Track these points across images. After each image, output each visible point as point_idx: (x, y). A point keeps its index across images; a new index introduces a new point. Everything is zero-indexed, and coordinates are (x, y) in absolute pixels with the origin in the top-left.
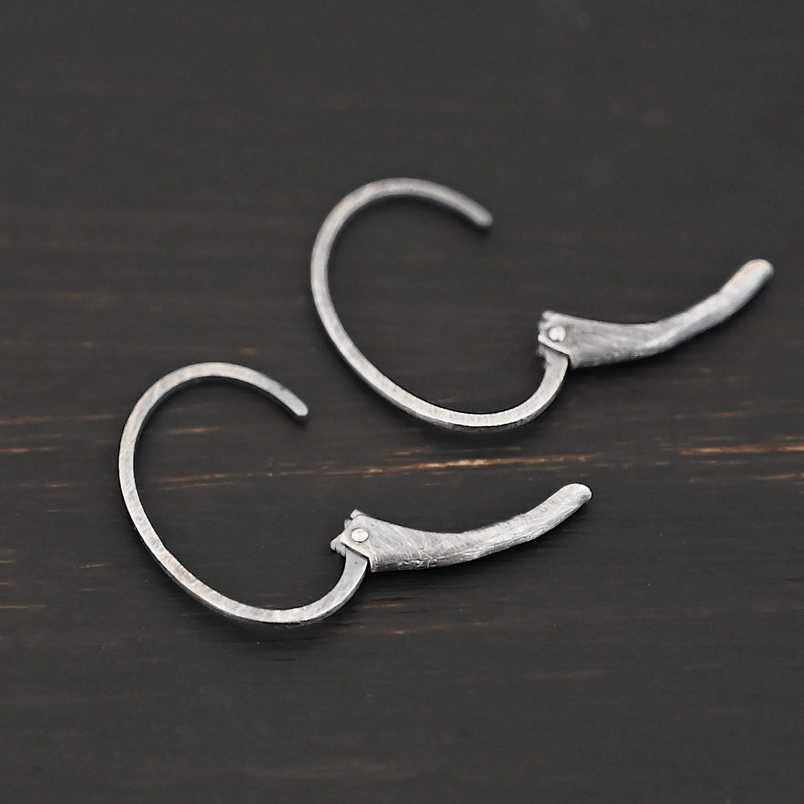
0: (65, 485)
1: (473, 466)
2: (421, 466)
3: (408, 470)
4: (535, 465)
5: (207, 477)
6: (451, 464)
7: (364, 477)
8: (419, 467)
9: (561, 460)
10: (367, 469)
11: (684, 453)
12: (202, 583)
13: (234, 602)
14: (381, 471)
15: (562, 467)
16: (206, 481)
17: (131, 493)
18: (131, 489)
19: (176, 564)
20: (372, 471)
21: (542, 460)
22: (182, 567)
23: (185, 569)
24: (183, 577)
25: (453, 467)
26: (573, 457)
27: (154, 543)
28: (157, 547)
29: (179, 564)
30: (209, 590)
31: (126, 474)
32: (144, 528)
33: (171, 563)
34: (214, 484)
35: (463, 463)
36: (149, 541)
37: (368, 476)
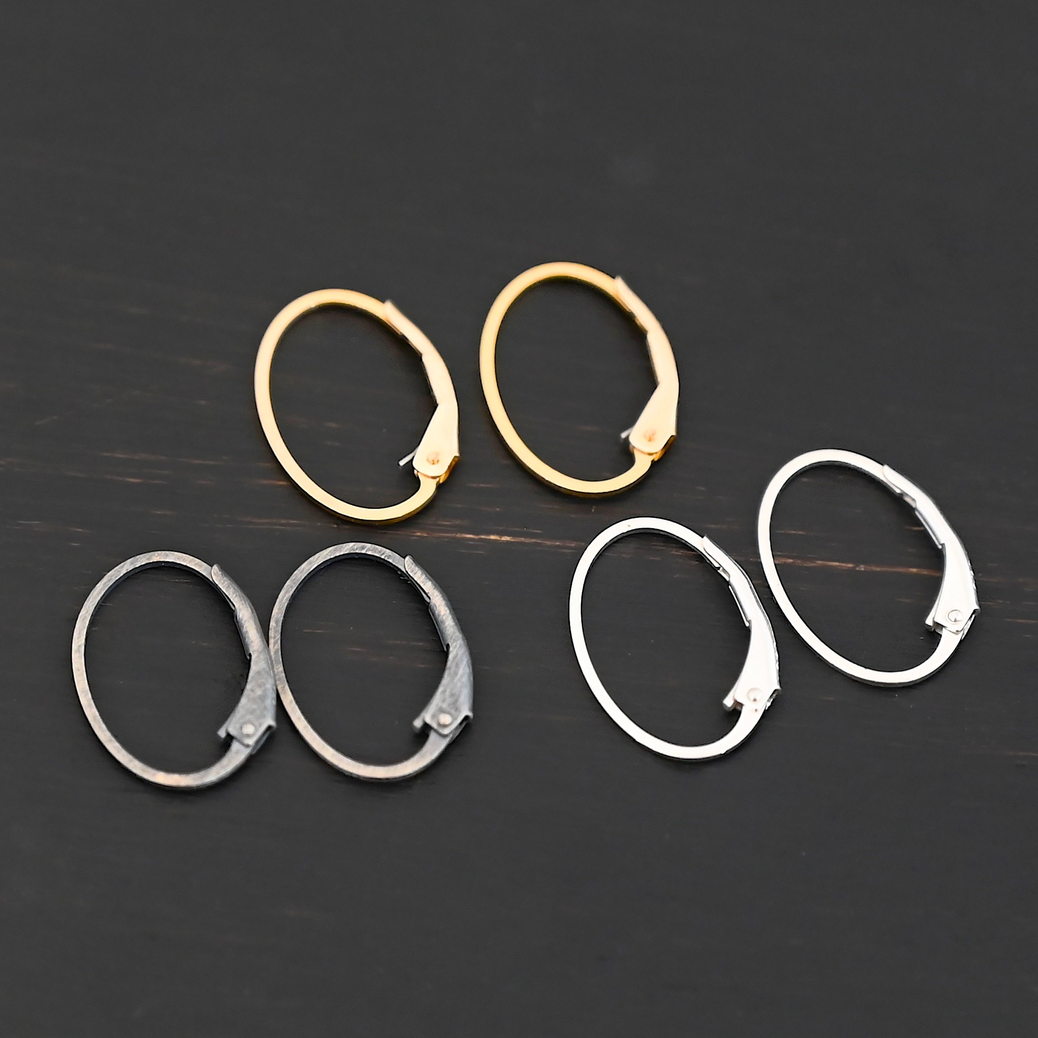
0: (169, 513)
1: (500, 540)
2: (459, 535)
3: (447, 537)
4: (550, 546)
5: (284, 521)
6: (483, 537)
7: (412, 538)
8: (457, 535)
9: (573, 545)
10: (415, 533)
15: (572, 551)
16: (282, 525)
20: (419, 534)
21: (558, 543)
31: (80, 631)
34: (288, 528)
35: (493, 537)
37: (415, 538)
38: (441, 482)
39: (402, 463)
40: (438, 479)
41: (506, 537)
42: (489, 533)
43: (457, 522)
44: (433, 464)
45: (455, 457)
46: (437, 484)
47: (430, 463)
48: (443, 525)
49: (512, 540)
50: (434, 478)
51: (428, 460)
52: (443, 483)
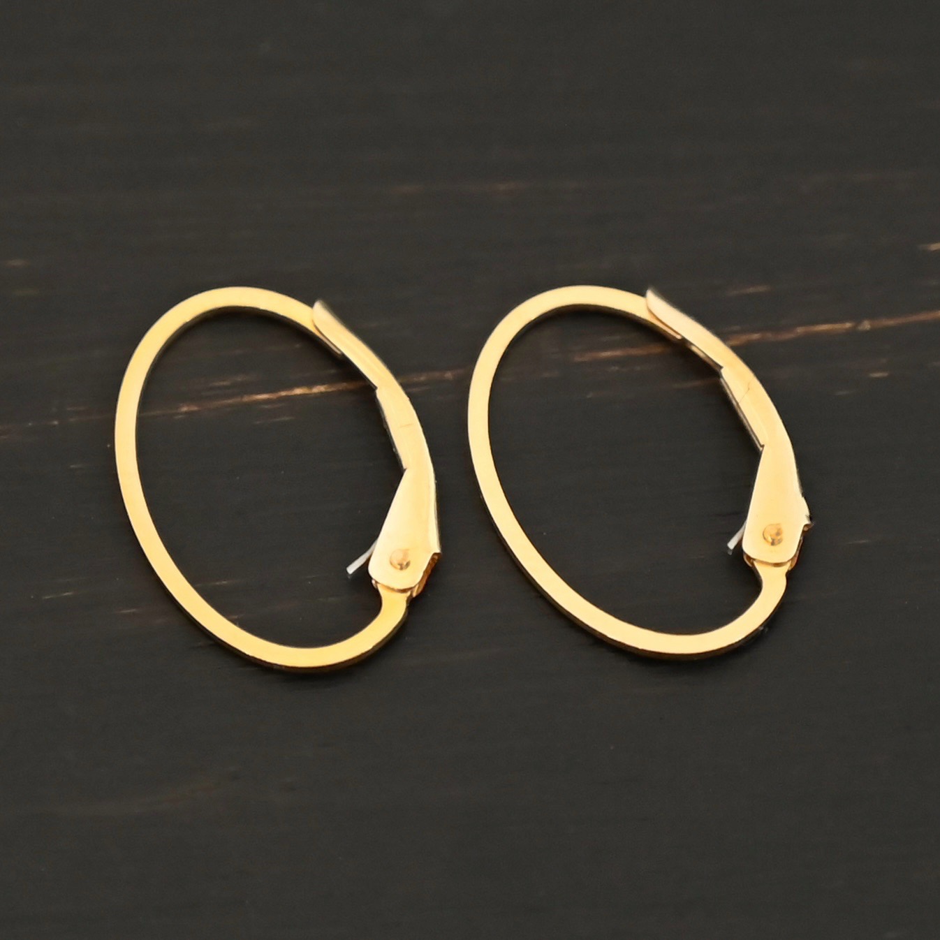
1: (311, 394)
2: (246, 399)
6: (283, 394)
7: (176, 417)
8: (244, 399)
9: (422, 378)
10: (178, 408)
11: (578, 359)
14: (195, 408)
20: (185, 409)
25: (287, 397)
26: (437, 375)
35: (298, 391)
37: (180, 417)
38: (414, 595)
39: (351, 569)
40: (409, 593)
41: (318, 387)
42: (291, 387)
43: (239, 379)
44: (401, 569)
45: (435, 554)
46: (407, 601)
47: (395, 567)
48: (219, 388)
49: (329, 390)
50: (404, 591)
51: (391, 563)
52: (417, 596)
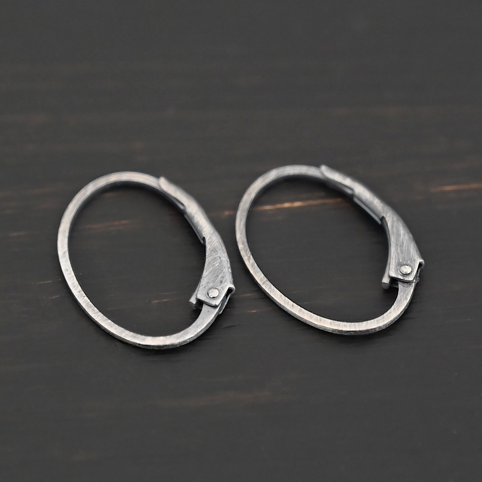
12: (102, 315)
13: (122, 329)
17: (65, 253)
18: (64, 251)
19: (86, 301)
22: (91, 303)
23: (92, 305)
24: (90, 309)
27: (74, 286)
28: (76, 289)
29: (89, 301)
30: (106, 320)
32: (69, 276)
33: (84, 300)
36: (71, 285)
